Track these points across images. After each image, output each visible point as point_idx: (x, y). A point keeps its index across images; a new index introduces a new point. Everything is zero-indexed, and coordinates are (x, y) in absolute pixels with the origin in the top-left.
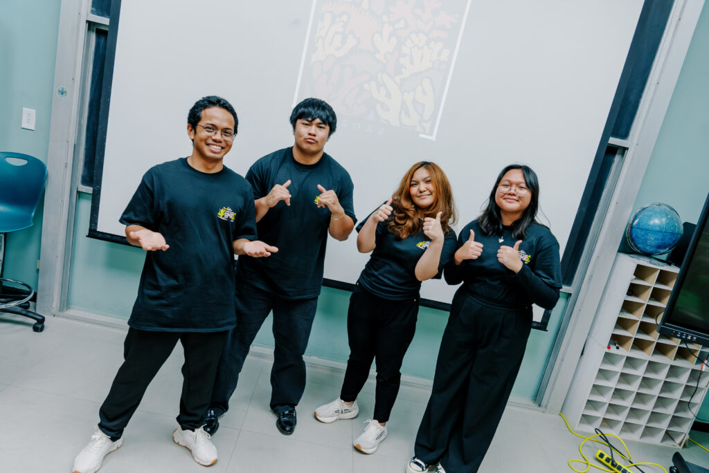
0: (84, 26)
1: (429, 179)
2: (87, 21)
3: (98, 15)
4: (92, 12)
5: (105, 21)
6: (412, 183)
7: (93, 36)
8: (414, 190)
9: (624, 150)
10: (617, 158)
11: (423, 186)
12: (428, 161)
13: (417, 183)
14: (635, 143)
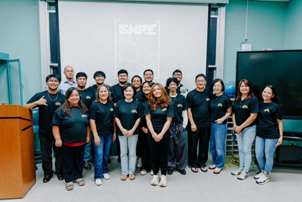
0: (49, 67)
1: (159, 88)
2: (50, 66)
3: (53, 63)
4: (51, 63)
5: (56, 65)
6: (154, 90)
7: (52, 70)
8: (154, 93)
9: (215, 68)
10: (215, 71)
11: (157, 91)
12: (158, 83)
13: (155, 90)
14: (218, 65)
